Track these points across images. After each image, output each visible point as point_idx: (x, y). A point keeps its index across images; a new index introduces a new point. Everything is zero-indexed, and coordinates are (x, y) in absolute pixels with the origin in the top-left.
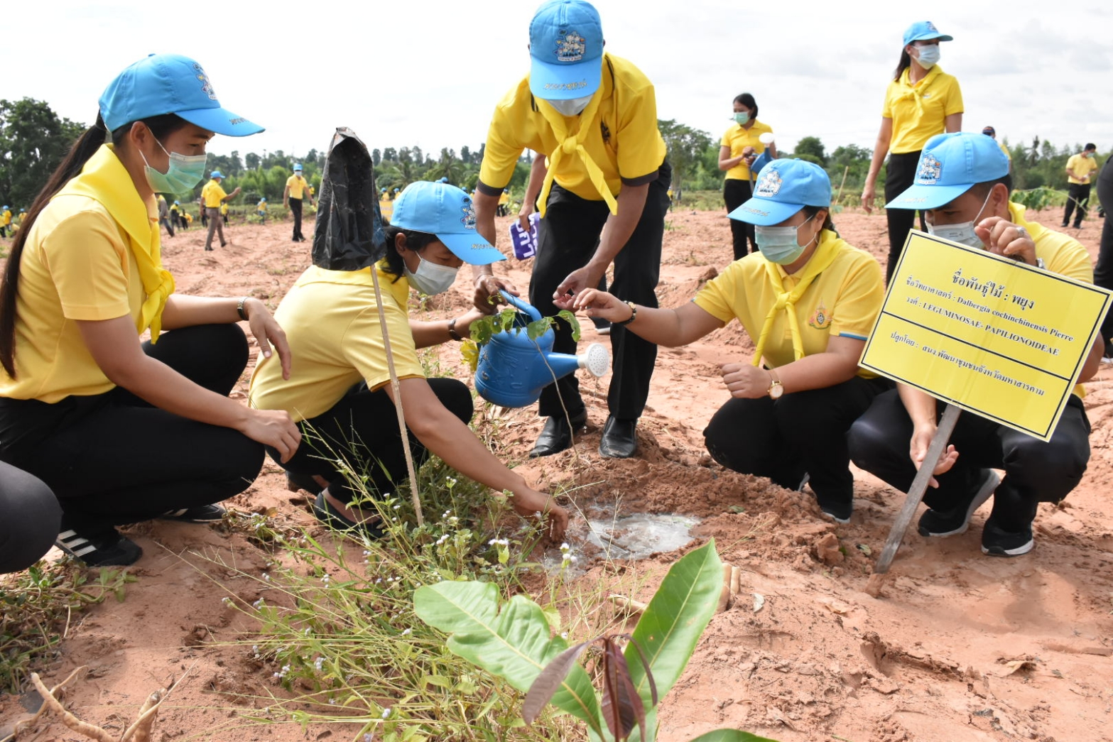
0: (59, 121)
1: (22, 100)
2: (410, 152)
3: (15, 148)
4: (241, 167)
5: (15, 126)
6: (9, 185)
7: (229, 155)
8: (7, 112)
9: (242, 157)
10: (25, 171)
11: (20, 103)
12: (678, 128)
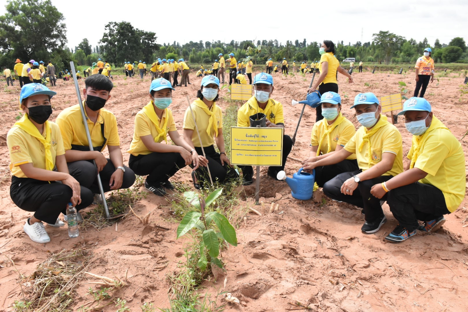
0: (134, 30)
1: (121, 22)
2: (273, 42)
3: (118, 41)
4: (203, 47)
5: (119, 32)
6: (116, 55)
7: (199, 42)
8: (116, 27)
9: (204, 43)
10: (121, 49)
11: (121, 23)
12: (390, 35)
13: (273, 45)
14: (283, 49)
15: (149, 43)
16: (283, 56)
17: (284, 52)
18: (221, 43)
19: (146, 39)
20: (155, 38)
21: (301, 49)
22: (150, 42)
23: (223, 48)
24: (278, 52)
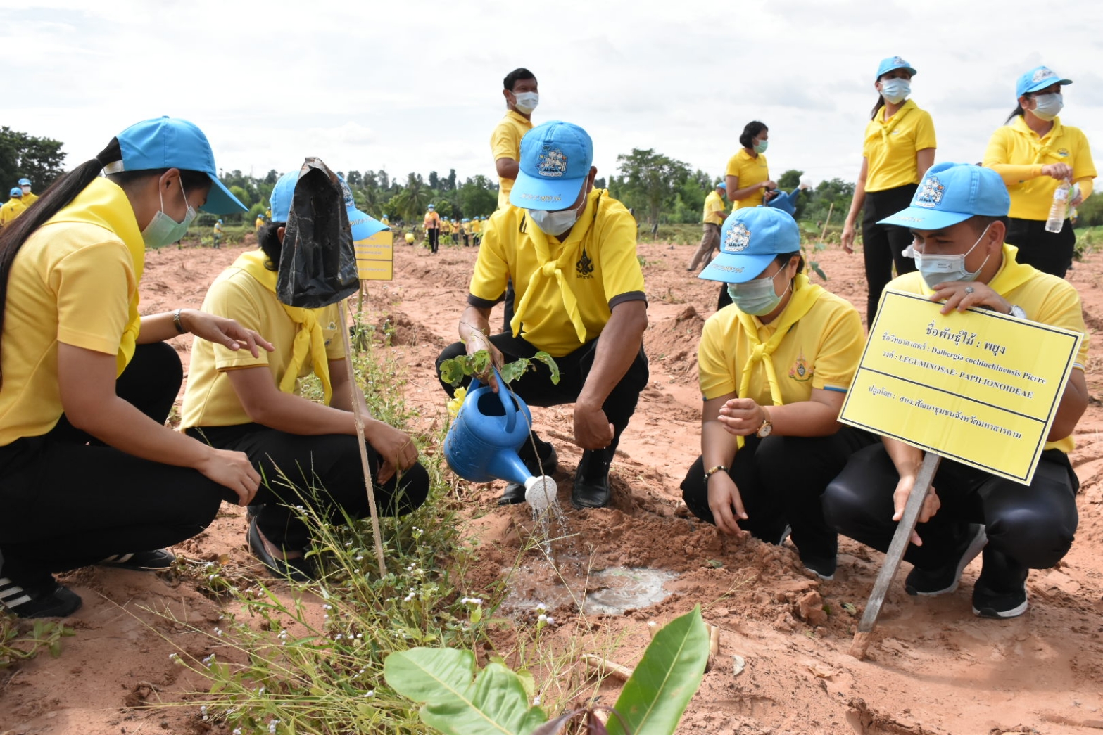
2: (375, 176)
12: (656, 158)
13: (375, 183)
14: (402, 193)
15: (41, 168)
16: (403, 210)
17: (405, 199)
18: (243, 175)
19: (34, 156)
20: (62, 156)
21: (444, 193)
22: (46, 166)
23: (249, 189)
24: (392, 201)
